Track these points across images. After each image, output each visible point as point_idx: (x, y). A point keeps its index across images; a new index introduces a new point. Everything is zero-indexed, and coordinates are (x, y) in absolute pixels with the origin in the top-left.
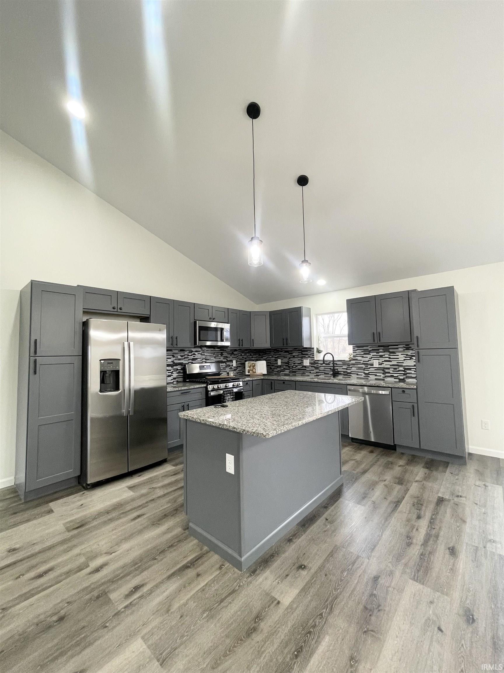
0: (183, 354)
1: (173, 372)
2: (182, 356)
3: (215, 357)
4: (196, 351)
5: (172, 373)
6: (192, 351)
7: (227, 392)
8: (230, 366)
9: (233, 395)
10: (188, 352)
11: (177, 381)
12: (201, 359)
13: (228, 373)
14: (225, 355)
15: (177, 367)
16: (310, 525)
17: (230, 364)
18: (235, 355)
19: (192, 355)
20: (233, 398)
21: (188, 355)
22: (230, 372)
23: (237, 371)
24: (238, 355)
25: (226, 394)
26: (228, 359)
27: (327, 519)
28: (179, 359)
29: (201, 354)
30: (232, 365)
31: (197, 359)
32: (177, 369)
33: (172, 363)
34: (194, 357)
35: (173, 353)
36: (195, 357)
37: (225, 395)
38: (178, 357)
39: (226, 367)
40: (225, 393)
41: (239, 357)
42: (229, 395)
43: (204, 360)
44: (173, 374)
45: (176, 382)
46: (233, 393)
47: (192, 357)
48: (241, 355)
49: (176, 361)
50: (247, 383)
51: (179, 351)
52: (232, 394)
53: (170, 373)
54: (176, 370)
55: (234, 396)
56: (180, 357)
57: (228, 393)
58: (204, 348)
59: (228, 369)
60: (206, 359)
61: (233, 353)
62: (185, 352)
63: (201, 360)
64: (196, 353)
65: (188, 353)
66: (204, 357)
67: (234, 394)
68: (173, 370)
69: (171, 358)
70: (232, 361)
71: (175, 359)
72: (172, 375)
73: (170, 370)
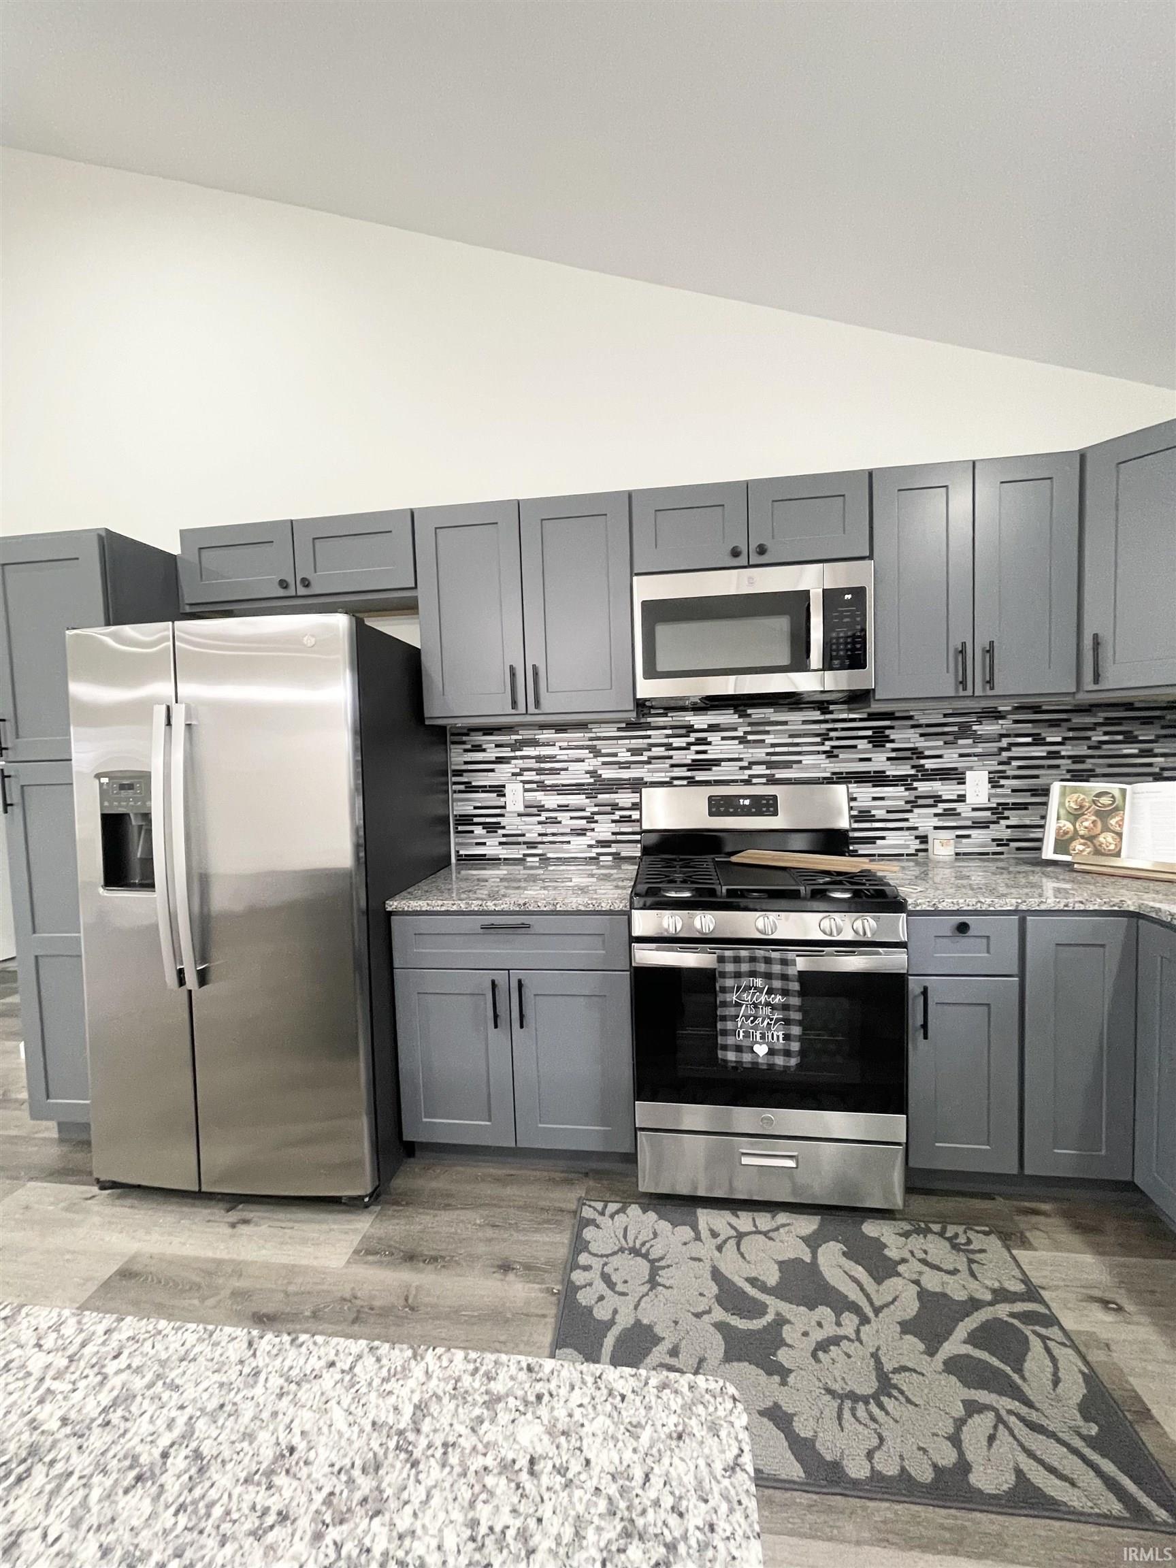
7: (745, 967)
8: (940, 800)
9: (785, 992)
10: (669, 732)
11: (615, 855)
12: (745, 764)
14: (908, 740)
15: (613, 796)
17: (947, 790)
18: (978, 739)
19: (690, 744)
20: (785, 1007)
21: (669, 747)
24: (1005, 742)
25: (738, 975)
26: (929, 764)
28: (626, 765)
29: (743, 740)
30: (961, 799)
31: (717, 762)
32: (615, 807)
34: (698, 752)
36: (705, 752)
37: (729, 982)
40: (732, 967)
41: (1016, 752)
42: (759, 982)
46: (784, 977)
47: (689, 756)
48: (1038, 741)
50: (963, 928)
52: (777, 984)
54: (609, 809)
55: (795, 1001)
57: (753, 974)
60: (770, 765)
61: (965, 731)
63: (742, 768)
64: (714, 737)
65: (668, 736)
67: (795, 986)
68: (595, 810)
69: (582, 760)
70: (957, 776)
71: (604, 763)
73: (583, 810)
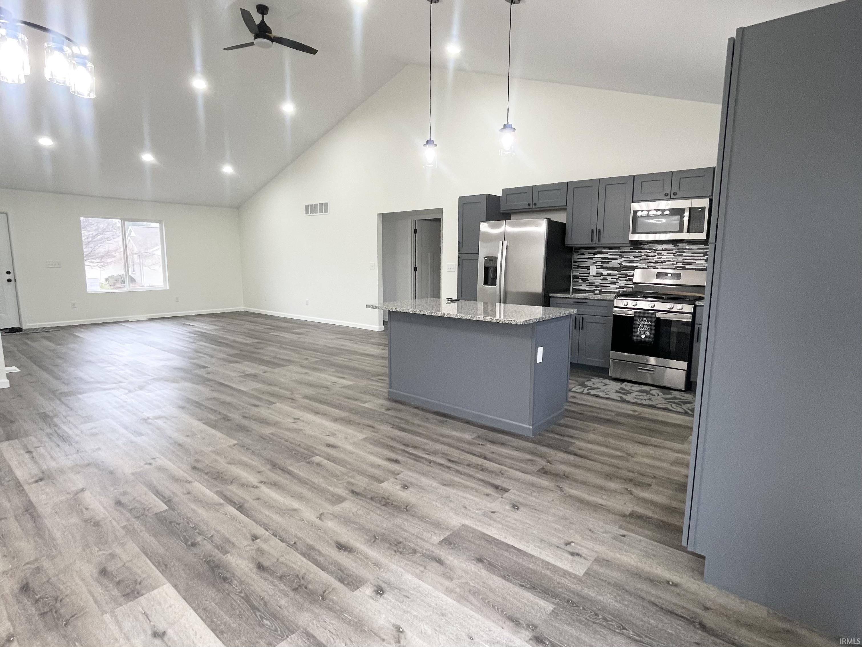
7: (642, 315)
9: (651, 322)
12: (675, 263)
20: (650, 325)
29: (675, 254)
31: (665, 262)
35: (621, 252)
36: (661, 258)
37: (638, 319)
38: (629, 258)
42: (645, 319)
47: (654, 259)
49: (625, 264)
51: (631, 249)
52: (649, 319)
55: (653, 324)
56: (632, 258)
57: (644, 317)
60: (684, 263)
66: (680, 259)
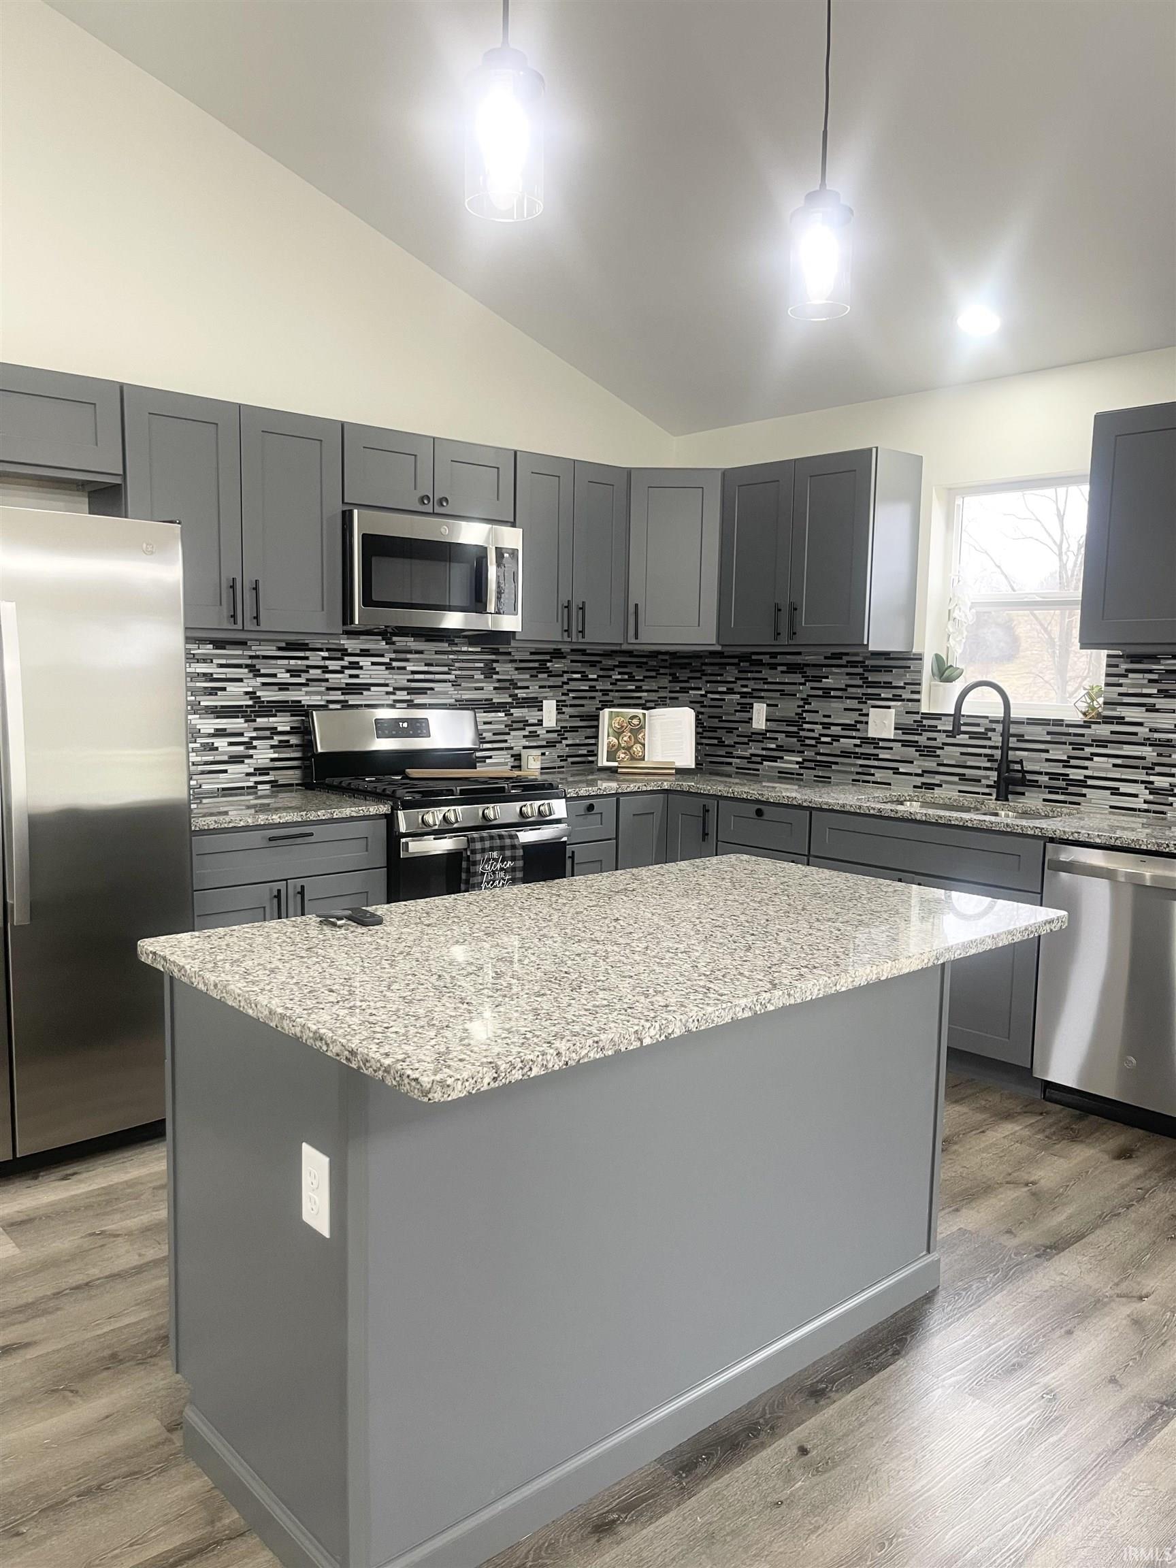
0: (299, 662)
1: (255, 743)
2: (294, 673)
3: (455, 684)
4: (365, 653)
5: (249, 745)
6: (344, 652)
7: (487, 844)
8: (526, 724)
9: (513, 859)
10: (325, 654)
11: (273, 784)
12: (390, 689)
13: (517, 757)
14: (507, 673)
15: (272, 719)
16: (717, 1466)
17: (531, 715)
18: (551, 675)
19: (344, 667)
20: (513, 869)
21: (325, 670)
22: (524, 753)
23: (562, 749)
24: (566, 677)
25: (483, 850)
26: (521, 694)
27: (803, 1451)
28: (283, 687)
29: (388, 667)
30: (540, 723)
31: (367, 687)
32: (274, 731)
33: (250, 703)
34: (351, 676)
36: (357, 676)
37: (478, 857)
38: (275, 676)
39: (511, 727)
40: (478, 846)
41: (573, 685)
42: (495, 854)
43: (402, 695)
44: (251, 752)
45: (267, 787)
46: (513, 847)
47: (343, 679)
48: (585, 678)
50: (591, 808)
52: (508, 853)
53: (241, 748)
54: (268, 733)
55: (520, 863)
56: (284, 677)
57: (492, 849)
58: (401, 642)
59: (516, 740)
60: (411, 691)
61: (543, 668)
62: (308, 654)
63: (388, 693)
64: (365, 662)
65: (324, 658)
66: (401, 679)
67: (520, 852)
68: (254, 734)
69: (241, 680)
70: (536, 703)
71: (264, 684)
72: (251, 757)
73: (242, 735)
